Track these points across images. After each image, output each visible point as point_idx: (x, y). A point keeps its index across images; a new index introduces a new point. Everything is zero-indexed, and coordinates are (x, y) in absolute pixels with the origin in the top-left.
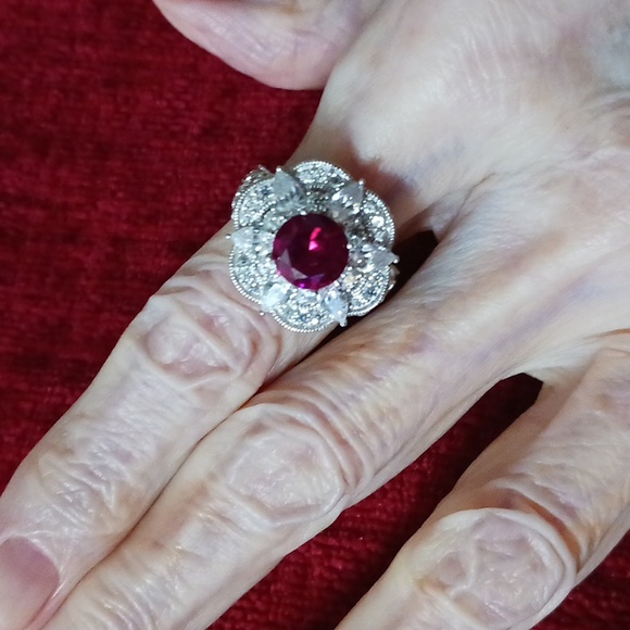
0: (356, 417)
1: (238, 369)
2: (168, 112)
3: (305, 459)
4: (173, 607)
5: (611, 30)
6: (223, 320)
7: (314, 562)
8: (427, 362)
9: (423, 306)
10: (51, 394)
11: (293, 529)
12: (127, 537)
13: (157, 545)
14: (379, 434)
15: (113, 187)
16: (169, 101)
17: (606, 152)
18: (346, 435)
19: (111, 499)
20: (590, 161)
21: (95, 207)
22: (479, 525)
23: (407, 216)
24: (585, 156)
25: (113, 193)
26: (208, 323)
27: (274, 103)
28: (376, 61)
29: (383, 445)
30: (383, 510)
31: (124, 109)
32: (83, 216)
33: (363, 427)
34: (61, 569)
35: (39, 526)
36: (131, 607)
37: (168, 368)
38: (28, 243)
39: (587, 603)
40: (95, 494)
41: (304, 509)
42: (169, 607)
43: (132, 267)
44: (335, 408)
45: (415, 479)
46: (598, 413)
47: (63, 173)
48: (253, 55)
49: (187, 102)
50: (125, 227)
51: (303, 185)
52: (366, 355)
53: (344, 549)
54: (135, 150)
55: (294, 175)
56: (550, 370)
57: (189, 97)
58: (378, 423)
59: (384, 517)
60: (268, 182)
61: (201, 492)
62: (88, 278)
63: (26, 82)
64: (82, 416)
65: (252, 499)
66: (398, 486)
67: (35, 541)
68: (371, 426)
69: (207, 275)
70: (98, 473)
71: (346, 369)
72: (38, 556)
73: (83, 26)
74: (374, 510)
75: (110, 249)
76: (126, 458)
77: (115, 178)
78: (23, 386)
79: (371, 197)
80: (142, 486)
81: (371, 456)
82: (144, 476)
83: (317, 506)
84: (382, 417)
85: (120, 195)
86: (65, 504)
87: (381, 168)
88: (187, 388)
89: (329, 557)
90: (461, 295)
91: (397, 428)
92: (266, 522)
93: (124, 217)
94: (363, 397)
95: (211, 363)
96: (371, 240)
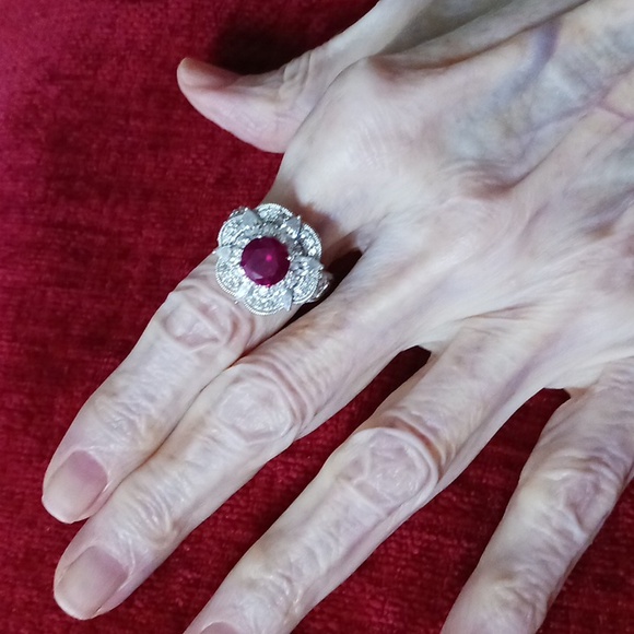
0: (300, 372)
1: (224, 340)
2: (193, 167)
3: (267, 401)
4: (183, 500)
5: (458, 121)
6: (214, 307)
7: (279, 474)
8: (347, 336)
9: (345, 300)
10: (107, 363)
11: (263, 448)
12: (153, 454)
13: (172, 458)
14: (317, 385)
15: (153, 220)
16: (193, 160)
17: (454, 200)
18: (295, 385)
19: (142, 426)
20: (445, 205)
21: (141, 234)
22: (372, 439)
23: (331, 240)
24: (442, 202)
25: (153, 224)
26: (204, 310)
27: (266, 161)
28: (311, 141)
29: (320, 392)
30: (325, 438)
31: (162, 165)
32: (131, 240)
33: (305, 379)
34: (109, 473)
35: (94, 443)
36: (154, 499)
37: (179, 339)
38: (94, 259)
39: (455, 499)
40: (132, 424)
41: (268, 434)
42: (179, 500)
43: (164, 276)
44: (287, 367)
45: (347, 417)
46: (455, 368)
47: (119, 210)
48: (249, 130)
49: (206, 161)
50: (160, 248)
51: (262, 219)
52: (308, 332)
53: (298, 464)
54: (169, 194)
55: (257, 213)
56: (434, 343)
57: (207, 157)
58: (315, 377)
59: (325, 443)
60: (240, 217)
61: (201, 423)
62: (134, 284)
63: (94, 146)
64: (124, 371)
65: (234, 427)
66: (335, 422)
67: (91, 453)
68: (311, 379)
69: (204, 278)
70: (134, 409)
71: (295, 342)
72: (93, 463)
73: (135, 107)
74: (318, 438)
75: (149, 264)
76: (152, 399)
77: (154, 214)
78: (88, 358)
79: (307, 227)
80: (163, 420)
81: (312, 399)
82: (163, 412)
83: (276, 432)
84: (318, 373)
85: (158, 226)
86: (112, 429)
87: (314, 208)
88: (191, 352)
89: (288, 470)
90: (368, 292)
91: (329, 380)
92: (243, 442)
93: (160, 241)
94: (306, 360)
95: (207, 336)
96: (305, 254)
